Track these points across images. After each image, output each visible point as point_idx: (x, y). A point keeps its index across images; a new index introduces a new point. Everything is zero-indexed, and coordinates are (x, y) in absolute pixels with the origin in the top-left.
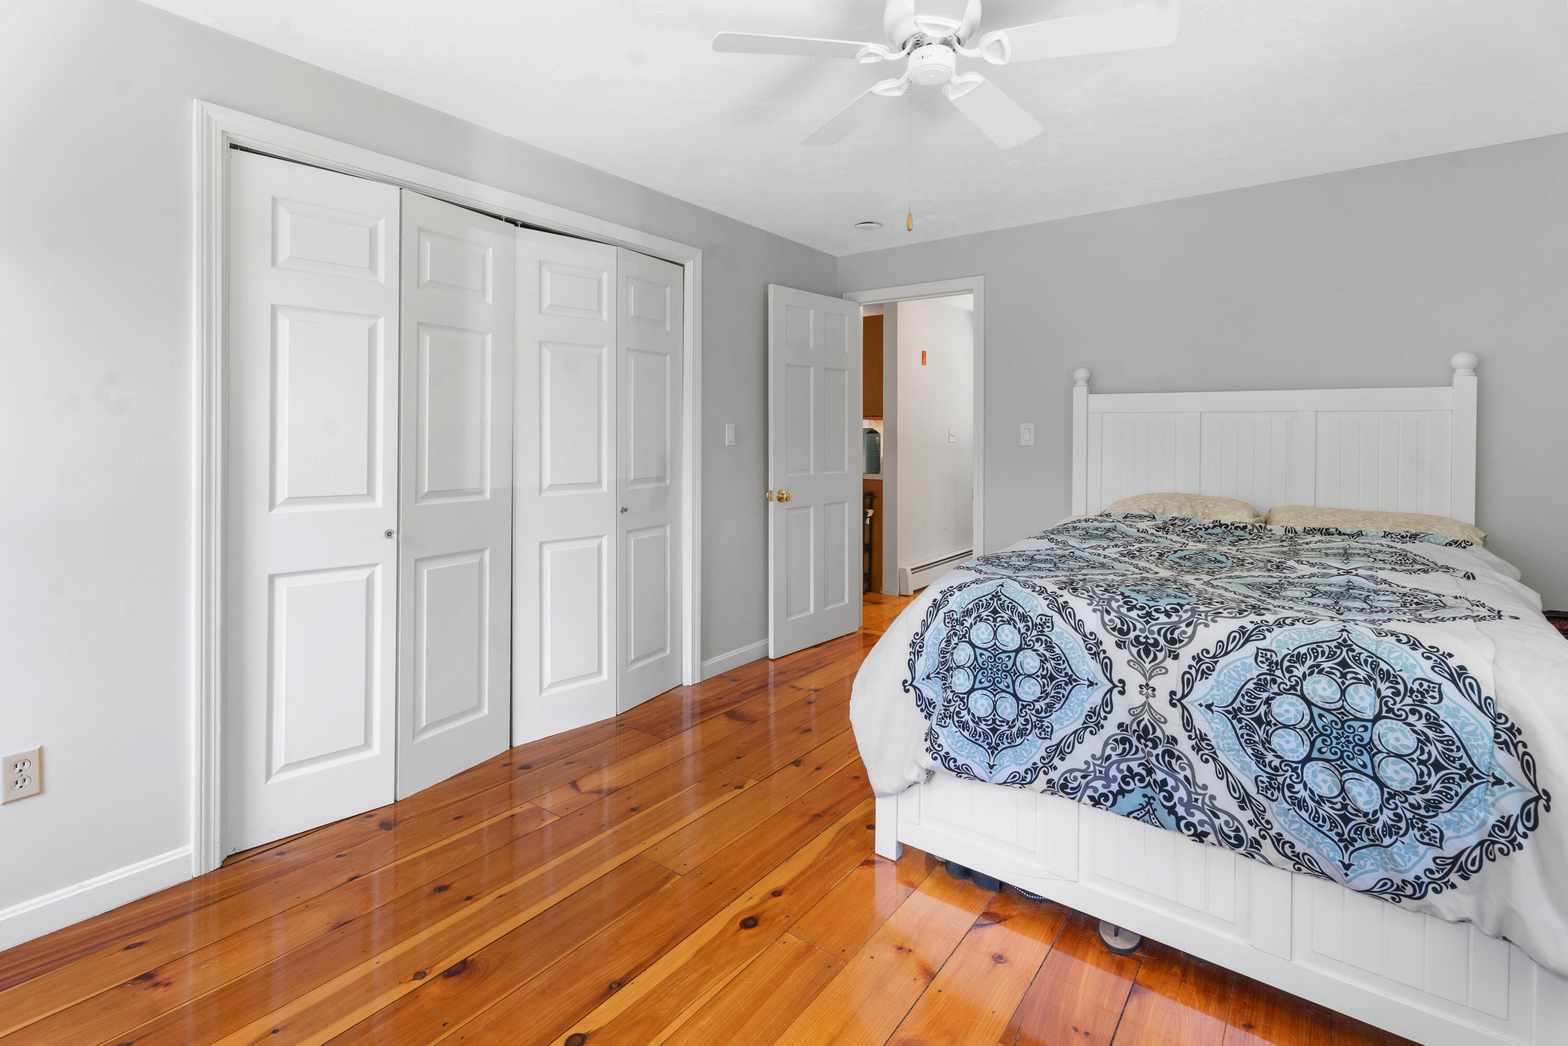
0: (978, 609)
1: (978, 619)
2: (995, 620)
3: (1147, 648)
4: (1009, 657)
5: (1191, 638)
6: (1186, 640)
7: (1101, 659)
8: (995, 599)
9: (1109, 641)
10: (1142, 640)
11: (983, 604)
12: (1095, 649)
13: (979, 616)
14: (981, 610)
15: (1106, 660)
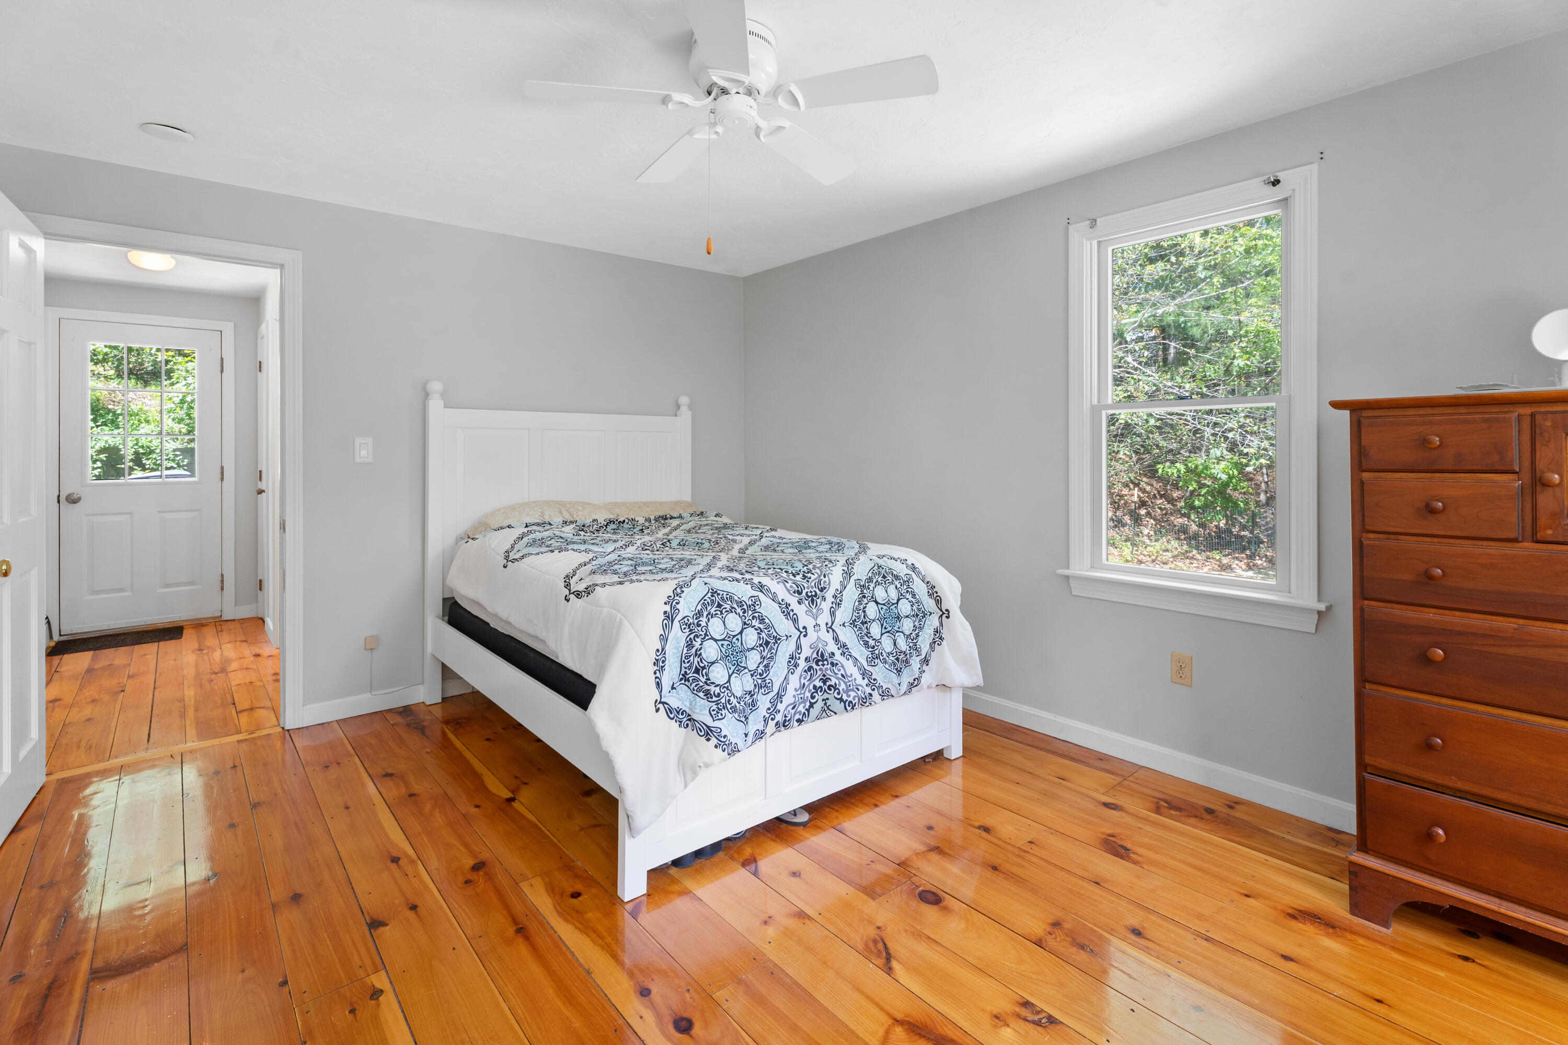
0: (706, 608)
1: (710, 617)
2: (722, 613)
3: (812, 598)
4: (738, 639)
5: (829, 584)
6: (828, 586)
7: (791, 616)
8: (716, 595)
9: (793, 600)
10: (809, 594)
11: (708, 603)
12: (786, 611)
13: (709, 614)
14: (709, 608)
15: (795, 616)
